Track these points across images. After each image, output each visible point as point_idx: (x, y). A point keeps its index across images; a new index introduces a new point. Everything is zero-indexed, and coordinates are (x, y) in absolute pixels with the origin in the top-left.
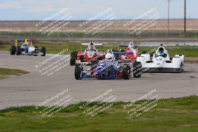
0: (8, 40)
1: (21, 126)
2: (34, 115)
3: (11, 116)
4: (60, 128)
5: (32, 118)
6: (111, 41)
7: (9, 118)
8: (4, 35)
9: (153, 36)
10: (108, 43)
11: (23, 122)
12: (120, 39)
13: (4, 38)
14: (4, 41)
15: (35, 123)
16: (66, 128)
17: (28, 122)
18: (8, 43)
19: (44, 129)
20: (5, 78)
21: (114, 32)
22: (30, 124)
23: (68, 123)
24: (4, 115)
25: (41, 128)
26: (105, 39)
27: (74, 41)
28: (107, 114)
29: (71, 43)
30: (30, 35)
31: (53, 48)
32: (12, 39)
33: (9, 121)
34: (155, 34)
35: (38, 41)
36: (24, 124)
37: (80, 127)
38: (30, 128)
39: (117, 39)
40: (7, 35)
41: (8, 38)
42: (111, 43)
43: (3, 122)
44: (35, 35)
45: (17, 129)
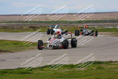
0: (39, 26)
1: (54, 76)
2: (61, 70)
3: (47, 70)
4: (77, 77)
5: (60, 71)
6: (99, 25)
7: (46, 72)
10: (97, 26)
11: (55, 74)
12: (105, 24)
13: (36, 24)
14: (36, 27)
15: (62, 74)
16: (80, 77)
17: (58, 74)
18: (39, 28)
19: (67, 77)
21: (100, 19)
22: (59, 75)
23: (81, 74)
24: (43, 70)
25: (65, 77)
26: (96, 24)
27: (77, 25)
28: (103, 68)
29: (76, 26)
32: (40, 25)
33: (47, 73)
36: (55, 75)
37: (89, 76)
38: (59, 77)
39: (103, 24)
40: (37, 23)
41: (38, 24)
42: (100, 26)
43: (43, 74)
44: (53, 22)
45: (51, 78)
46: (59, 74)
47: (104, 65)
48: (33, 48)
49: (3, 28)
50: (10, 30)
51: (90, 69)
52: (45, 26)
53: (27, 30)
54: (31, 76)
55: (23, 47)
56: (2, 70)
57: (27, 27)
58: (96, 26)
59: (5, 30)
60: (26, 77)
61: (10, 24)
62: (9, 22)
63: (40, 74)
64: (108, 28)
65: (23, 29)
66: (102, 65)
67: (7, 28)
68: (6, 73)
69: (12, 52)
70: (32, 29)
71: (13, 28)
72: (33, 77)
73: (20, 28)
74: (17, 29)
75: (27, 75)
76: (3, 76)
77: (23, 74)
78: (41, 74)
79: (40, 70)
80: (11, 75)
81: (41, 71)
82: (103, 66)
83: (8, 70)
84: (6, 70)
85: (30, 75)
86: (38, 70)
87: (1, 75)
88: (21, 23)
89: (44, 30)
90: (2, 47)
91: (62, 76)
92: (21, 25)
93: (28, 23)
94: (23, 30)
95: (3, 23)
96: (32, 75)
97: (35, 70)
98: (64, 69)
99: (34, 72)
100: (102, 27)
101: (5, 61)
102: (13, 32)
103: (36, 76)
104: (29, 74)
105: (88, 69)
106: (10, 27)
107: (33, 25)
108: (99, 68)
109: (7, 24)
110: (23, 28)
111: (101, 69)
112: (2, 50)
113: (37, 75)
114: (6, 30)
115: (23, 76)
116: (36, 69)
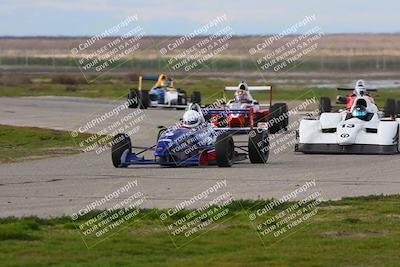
1: (111, 249)
2: (137, 227)
4: (190, 253)
5: (134, 232)
6: (291, 78)
9: (378, 66)
10: (286, 81)
11: (115, 241)
14: (77, 79)
15: (140, 242)
16: (202, 254)
17: (125, 241)
18: (84, 82)
19: (156, 254)
20: (78, 152)
22: (129, 245)
23: (205, 243)
25: (151, 253)
27: (217, 77)
29: (212, 81)
30: (129, 66)
34: (381, 63)
36: (116, 245)
37: (231, 251)
38: (128, 252)
39: (304, 74)
42: (293, 81)
43: (75, 240)
44: (138, 66)
45: (102, 255)
46: (132, 242)
48: (53, 152)
51: (240, 227)
52: (110, 78)
53: (43, 90)
54: (32, 249)
55: (21, 148)
57: (46, 80)
58: (280, 81)
60: (13, 250)
63: (64, 240)
64: (320, 86)
65: (33, 86)
70: (64, 86)
72: (38, 252)
73: (24, 83)
74: (9, 85)
75: (20, 244)
77: (6, 241)
78: (70, 240)
79: (67, 227)
81: (70, 231)
85: (31, 242)
86: (62, 226)
88: (27, 66)
89: (101, 91)
91: (140, 251)
92: (27, 70)
93: (53, 67)
94: (33, 90)
96: (36, 242)
97: (49, 227)
98: (149, 224)
99: (45, 235)
100: (303, 84)
103: (50, 248)
104: (25, 242)
105: (233, 227)
107: (67, 72)
110: (31, 83)
113: (52, 243)
115: (6, 246)
116: (52, 225)
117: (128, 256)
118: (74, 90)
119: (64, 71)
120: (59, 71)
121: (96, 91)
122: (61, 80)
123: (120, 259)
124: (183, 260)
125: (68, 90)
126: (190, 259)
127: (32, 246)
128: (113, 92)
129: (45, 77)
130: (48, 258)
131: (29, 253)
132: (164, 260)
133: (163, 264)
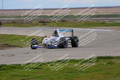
0: (48, 20)
1: (64, 71)
8: (45, 17)
10: (108, 21)
11: (64, 69)
12: (116, 18)
13: (45, 19)
14: (46, 21)
16: (90, 72)
18: (48, 22)
21: (111, 14)
22: (69, 70)
25: (76, 72)
26: (107, 19)
28: (114, 63)
31: (76, 25)
35: (66, 20)
37: (99, 71)
38: (69, 72)
39: (114, 18)
40: (47, 17)
41: (48, 19)
42: (110, 21)
45: (61, 73)
47: (115, 60)
49: (12, 23)
50: (19, 25)
51: (101, 64)
53: (36, 25)
54: (40, 72)
56: (11, 65)
57: (37, 22)
58: (106, 21)
59: (14, 25)
60: (35, 72)
61: (19, 19)
62: (18, 17)
63: (49, 69)
64: (119, 22)
66: (113, 60)
67: (16, 23)
68: (15, 68)
69: (22, 47)
70: (42, 24)
71: (22, 23)
72: (42, 73)
76: (12, 71)
80: (20, 70)
82: (113, 62)
83: (17, 65)
84: (15, 65)
85: (40, 70)
87: (10, 71)
90: (11, 42)
91: (72, 71)
94: (32, 25)
95: (12, 17)
96: (41, 70)
97: (44, 65)
99: (43, 67)
100: (113, 21)
101: (14, 57)
102: (22, 27)
103: (45, 71)
104: (38, 70)
105: (99, 64)
106: (20, 22)
108: (109, 63)
109: (16, 18)
110: (32, 23)
111: (111, 64)
112: (11, 45)
114: (16, 24)
117: (69, 73)
118: (45, 25)
119: (42, 19)
120: (40, 19)
121: (52, 25)
122: (41, 22)
123: (66, 74)
124: (85, 74)
125: (43, 25)
126: (87, 74)
127: (40, 71)
128: (56, 25)
129: (36, 21)
130: (45, 74)
131: (39, 73)
132: (79, 74)
133: (79, 75)
